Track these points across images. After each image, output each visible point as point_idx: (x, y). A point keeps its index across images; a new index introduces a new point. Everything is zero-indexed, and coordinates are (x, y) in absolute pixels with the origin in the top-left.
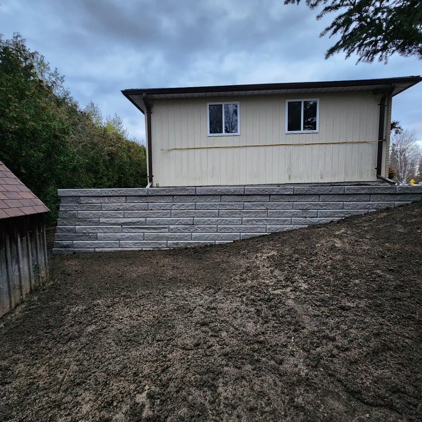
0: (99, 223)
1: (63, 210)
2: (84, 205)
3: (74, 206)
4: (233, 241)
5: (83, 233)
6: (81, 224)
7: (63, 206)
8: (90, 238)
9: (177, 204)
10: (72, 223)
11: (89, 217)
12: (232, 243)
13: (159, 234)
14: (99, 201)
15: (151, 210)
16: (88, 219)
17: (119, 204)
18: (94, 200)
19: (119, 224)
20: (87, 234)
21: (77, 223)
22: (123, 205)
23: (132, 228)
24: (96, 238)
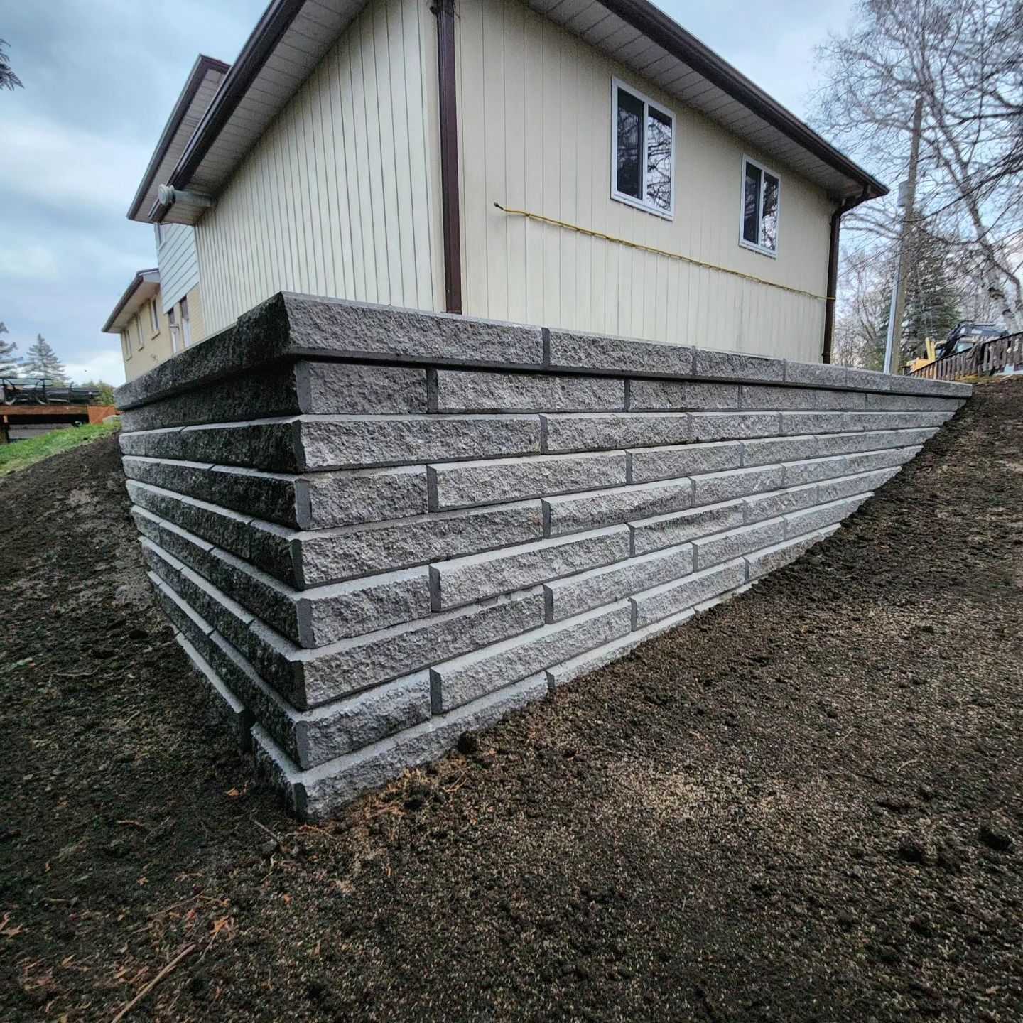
0: (546, 524)
1: (331, 460)
2: (465, 423)
3: (408, 427)
4: (839, 526)
5: (478, 602)
6: (460, 543)
7: (327, 434)
8: (519, 621)
9: (750, 416)
10: (410, 547)
11: (497, 496)
12: (838, 532)
13: (729, 534)
14: (524, 401)
15: (698, 441)
16: (495, 510)
17: (607, 416)
18: (505, 394)
19: (621, 518)
20: (502, 601)
21: (439, 544)
22: (622, 421)
23: (661, 527)
24: (549, 610)
